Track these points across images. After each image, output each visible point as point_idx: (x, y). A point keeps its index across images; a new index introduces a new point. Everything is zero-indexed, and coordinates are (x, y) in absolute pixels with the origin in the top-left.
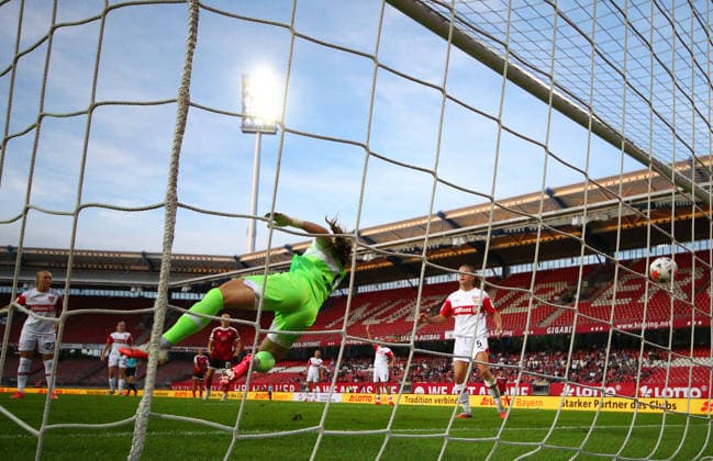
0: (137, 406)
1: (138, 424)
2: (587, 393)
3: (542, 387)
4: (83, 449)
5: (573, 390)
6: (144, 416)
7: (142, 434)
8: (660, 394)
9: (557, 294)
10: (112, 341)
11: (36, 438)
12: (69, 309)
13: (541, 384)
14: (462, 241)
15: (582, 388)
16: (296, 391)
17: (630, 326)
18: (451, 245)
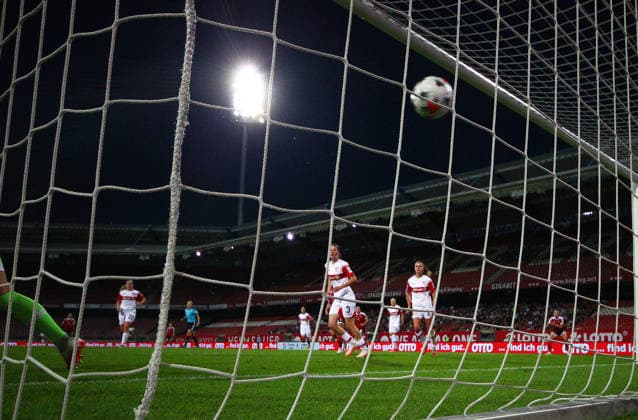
0: (150, 357)
1: (151, 372)
2: (526, 338)
3: (488, 335)
4: (101, 392)
6: (155, 365)
7: (154, 381)
8: (588, 338)
9: (500, 256)
11: (64, 385)
12: (91, 276)
13: (487, 332)
14: (419, 212)
15: (522, 335)
16: (280, 341)
17: (562, 282)
18: (409, 216)
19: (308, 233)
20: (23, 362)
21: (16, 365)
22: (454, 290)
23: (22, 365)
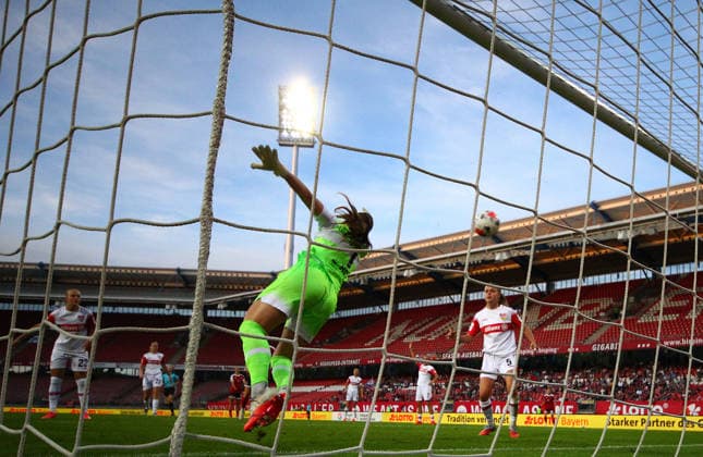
0: (173, 426)
1: (173, 445)
2: (634, 411)
3: (587, 405)
5: (619, 408)
6: (180, 436)
7: (177, 455)
9: (601, 311)
10: (146, 362)
13: (586, 402)
14: (505, 256)
15: (628, 407)
16: (335, 410)
17: (678, 343)
18: (494, 261)
19: (370, 280)
20: (20, 431)
21: (12, 435)
22: (546, 351)
23: (19, 435)
